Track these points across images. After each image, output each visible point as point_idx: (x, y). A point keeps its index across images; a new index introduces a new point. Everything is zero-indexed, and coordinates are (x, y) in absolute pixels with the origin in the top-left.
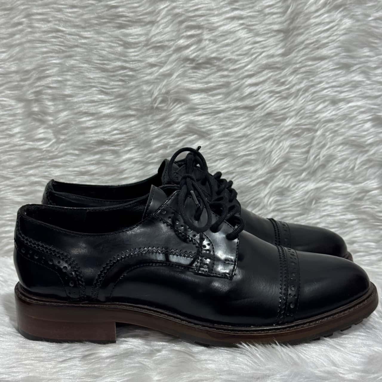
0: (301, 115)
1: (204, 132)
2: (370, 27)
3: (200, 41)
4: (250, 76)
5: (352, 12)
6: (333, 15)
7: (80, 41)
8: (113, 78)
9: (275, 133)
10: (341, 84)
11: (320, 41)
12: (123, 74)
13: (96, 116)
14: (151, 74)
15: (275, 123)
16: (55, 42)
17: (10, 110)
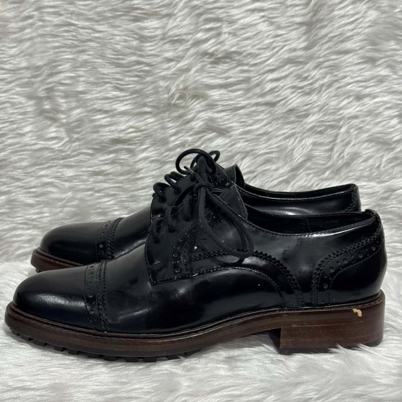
0: (325, 111)
1: (224, 130)
2: (396, 19)
3: (219, 35)
4: (272, 71)
5: (378, 3)
6: (358, 7)
7: (93, 35)
8: (129, 74)
9: (297, 130)
10: (366, 78)
11: (345, 34)
12: (138, 70)
13: (110, 114)
14: (168, 69)
15: (297, 120)
16: (68, 36)
17: (21, 108)
